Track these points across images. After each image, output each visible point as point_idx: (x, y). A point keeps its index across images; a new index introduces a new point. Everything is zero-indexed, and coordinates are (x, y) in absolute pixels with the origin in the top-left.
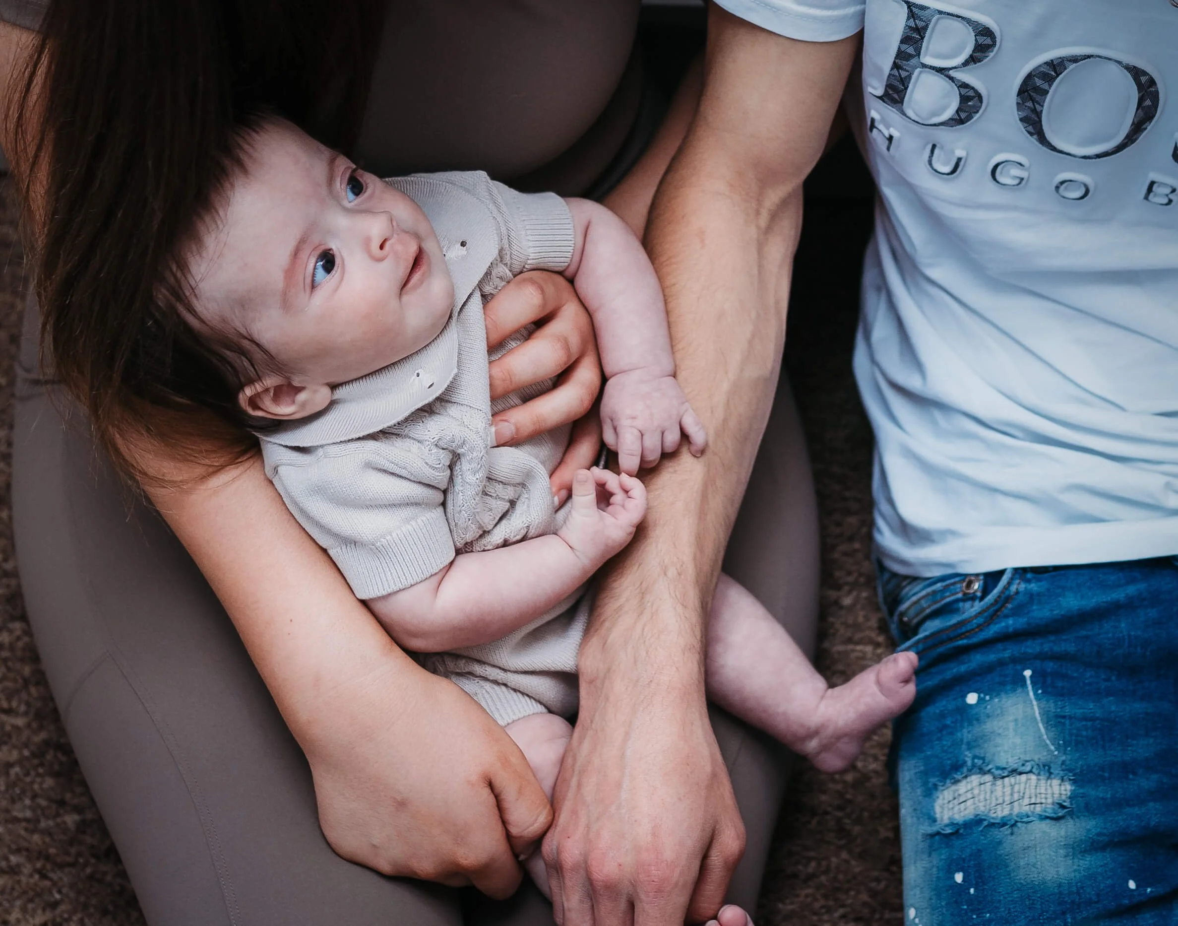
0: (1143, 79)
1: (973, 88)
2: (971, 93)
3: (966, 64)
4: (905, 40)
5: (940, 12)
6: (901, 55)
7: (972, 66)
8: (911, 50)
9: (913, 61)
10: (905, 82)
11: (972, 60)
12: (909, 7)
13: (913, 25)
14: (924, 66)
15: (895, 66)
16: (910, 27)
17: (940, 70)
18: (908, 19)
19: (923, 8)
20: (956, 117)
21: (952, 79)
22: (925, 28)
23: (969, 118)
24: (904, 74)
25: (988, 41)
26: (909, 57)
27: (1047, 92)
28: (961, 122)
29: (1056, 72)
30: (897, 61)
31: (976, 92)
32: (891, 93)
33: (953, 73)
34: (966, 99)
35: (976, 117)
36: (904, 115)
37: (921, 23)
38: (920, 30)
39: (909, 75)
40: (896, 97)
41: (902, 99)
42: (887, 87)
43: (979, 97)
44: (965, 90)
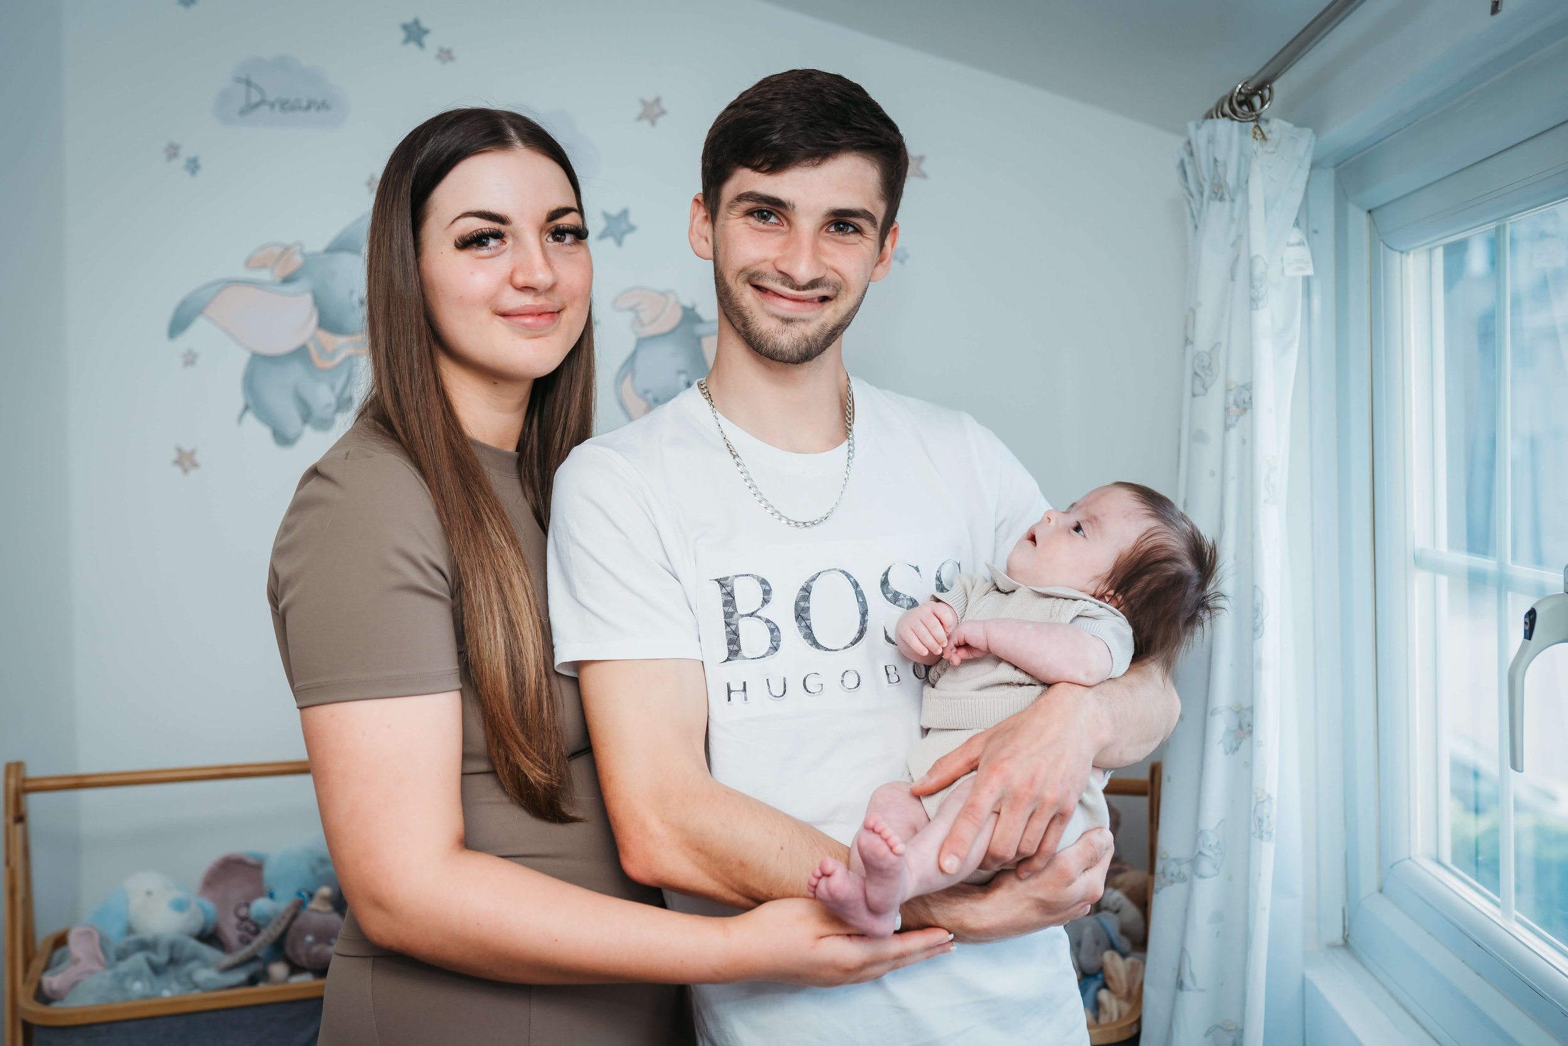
0: (852, 580)
1: (772, 623)
2: (773, 627)
3: (763, 605)
4: (726, 604)
5: (736, 576)
6: (728, 615)
7: (766, 606)
8: (731, 610)
9: (735, 616)
10: (735, 633)
11: (765, 601)
12: (719, 582)
13: (726, 592)
14: (742, 616)
15: (728, 624)
16: (724, 594)
17: (752, 615)
18: (721, 590)
19: (727, 578)
20: (772, 646)
21: (760, 617)
22: (732, 590)
23: (778, 645)
24: (733, 627)
25: (767, 588)
26: (732, 613)
27: (809, 608)
28: (776, 649)
29: (808, 592)
30: (727, 620)
31: (775, 625)
32: (731, 647)
33: (758, 614)
34: (772, 631)
35: (781, 643)
36: (744, 658)
37: (729, 589)
38: (730, 594)
39: (737, 627)
40: (736, 648)
41: (739, 647)
42: (728, 644)
43: (778, 628)
44: (769, 625)
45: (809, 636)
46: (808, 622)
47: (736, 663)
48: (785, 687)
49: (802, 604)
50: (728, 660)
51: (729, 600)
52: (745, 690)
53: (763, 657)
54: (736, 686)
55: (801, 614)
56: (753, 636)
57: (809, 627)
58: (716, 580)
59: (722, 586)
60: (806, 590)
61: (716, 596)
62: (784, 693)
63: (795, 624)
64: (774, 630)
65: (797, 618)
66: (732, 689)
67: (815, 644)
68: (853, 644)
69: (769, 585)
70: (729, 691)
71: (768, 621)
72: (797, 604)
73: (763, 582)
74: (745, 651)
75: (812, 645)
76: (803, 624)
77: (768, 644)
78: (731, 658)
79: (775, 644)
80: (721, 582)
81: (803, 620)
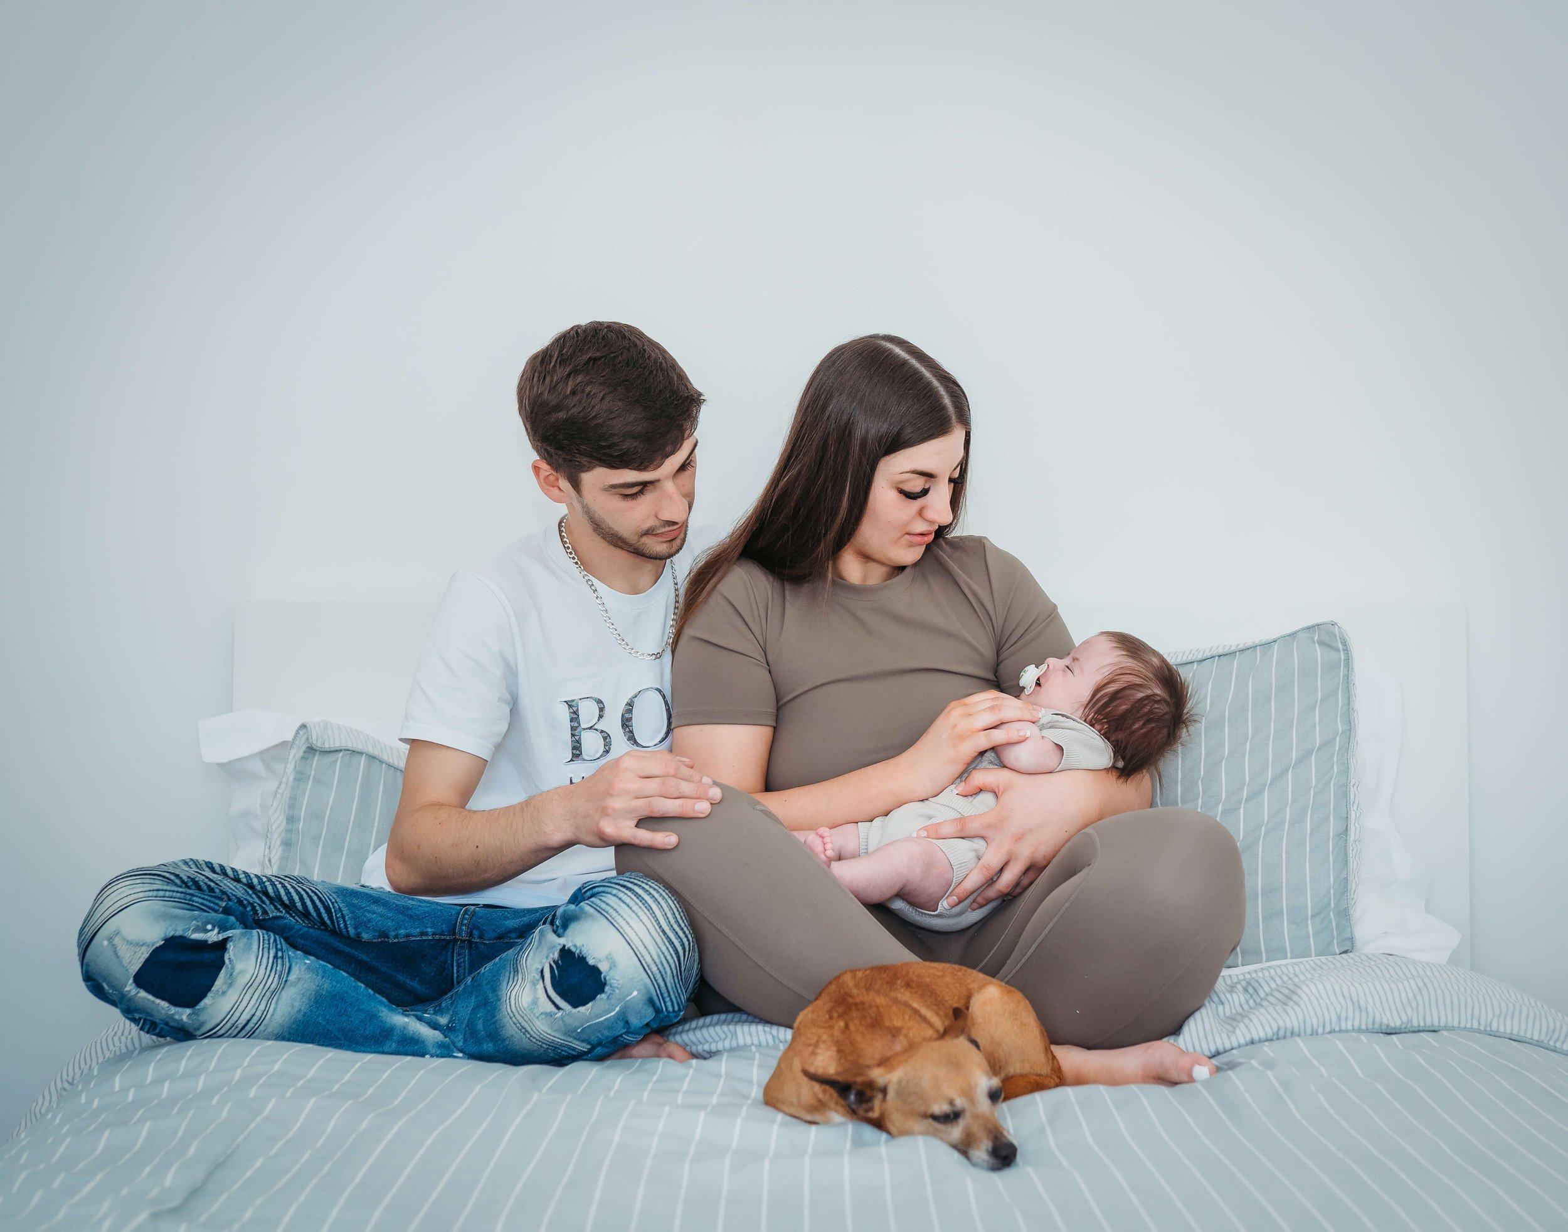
0: (662, 694)
1: (605, 732)
2: (606, 735)
3: (598, 720)
4: (572, 720)
5: (580, 699)
6: (573, 729)
7: (601, 720)
8: (576, 724)
9: (578, 730)
10: (579, 742)
11: (601, 717)
12: (567, 703)
13: (573, 710)
14: (584, 729)
15: (573, 735)
16: (571, 712)
17: (591, 728)
18: (569, 709)
19: (573, 701)
20: (605, 749)
21: (596, 730)
22: (577, 710)
23: (610, 748)
24: (577, 738)
25: (602, 706)
26: (577, 727)
27: (632, 718)
28: (607, 752)
29: (632, 705)
30: (572, 731)
31: (607, 733)
32: (574, 752)
33: (595, 727)
34: (605, 739)
35: (611, 746)
36: (585, 760)
37: (575, 709)
38: (575, 713)
39: (580, 738)
40: (578, 752)
41: (581, 751)
42: (572, 749)
43: (609, 736)
44: (602, 734)
45: (632, 739)
46: (631, 728)
47: (577, 763)
49: (627, 716)
51: (575, 717)
53: (599, 758)
54: (576, 779)
55: (626, 723)
56: (591, 743)
57: (631, 732)
58: (565, 702)
59: (570, 706)
60: (630, 705)
61: (565, 714)
63: (622, 731)
64: (606, 737)
65: (623, 725)
66: (573, 781)
67: (636, 743)
68: (660, 742)
69: (603, 704)
70: (571, 783)
71: (602, 732)
72: (623, 715)
73: (599, 702)
74: (585, 756)
75: (633, 744)
76: (627, 730)
77: (602, 749)
78: (573, 759)
79: (607, 747)
80: (569, 704)
81: (627, 726)
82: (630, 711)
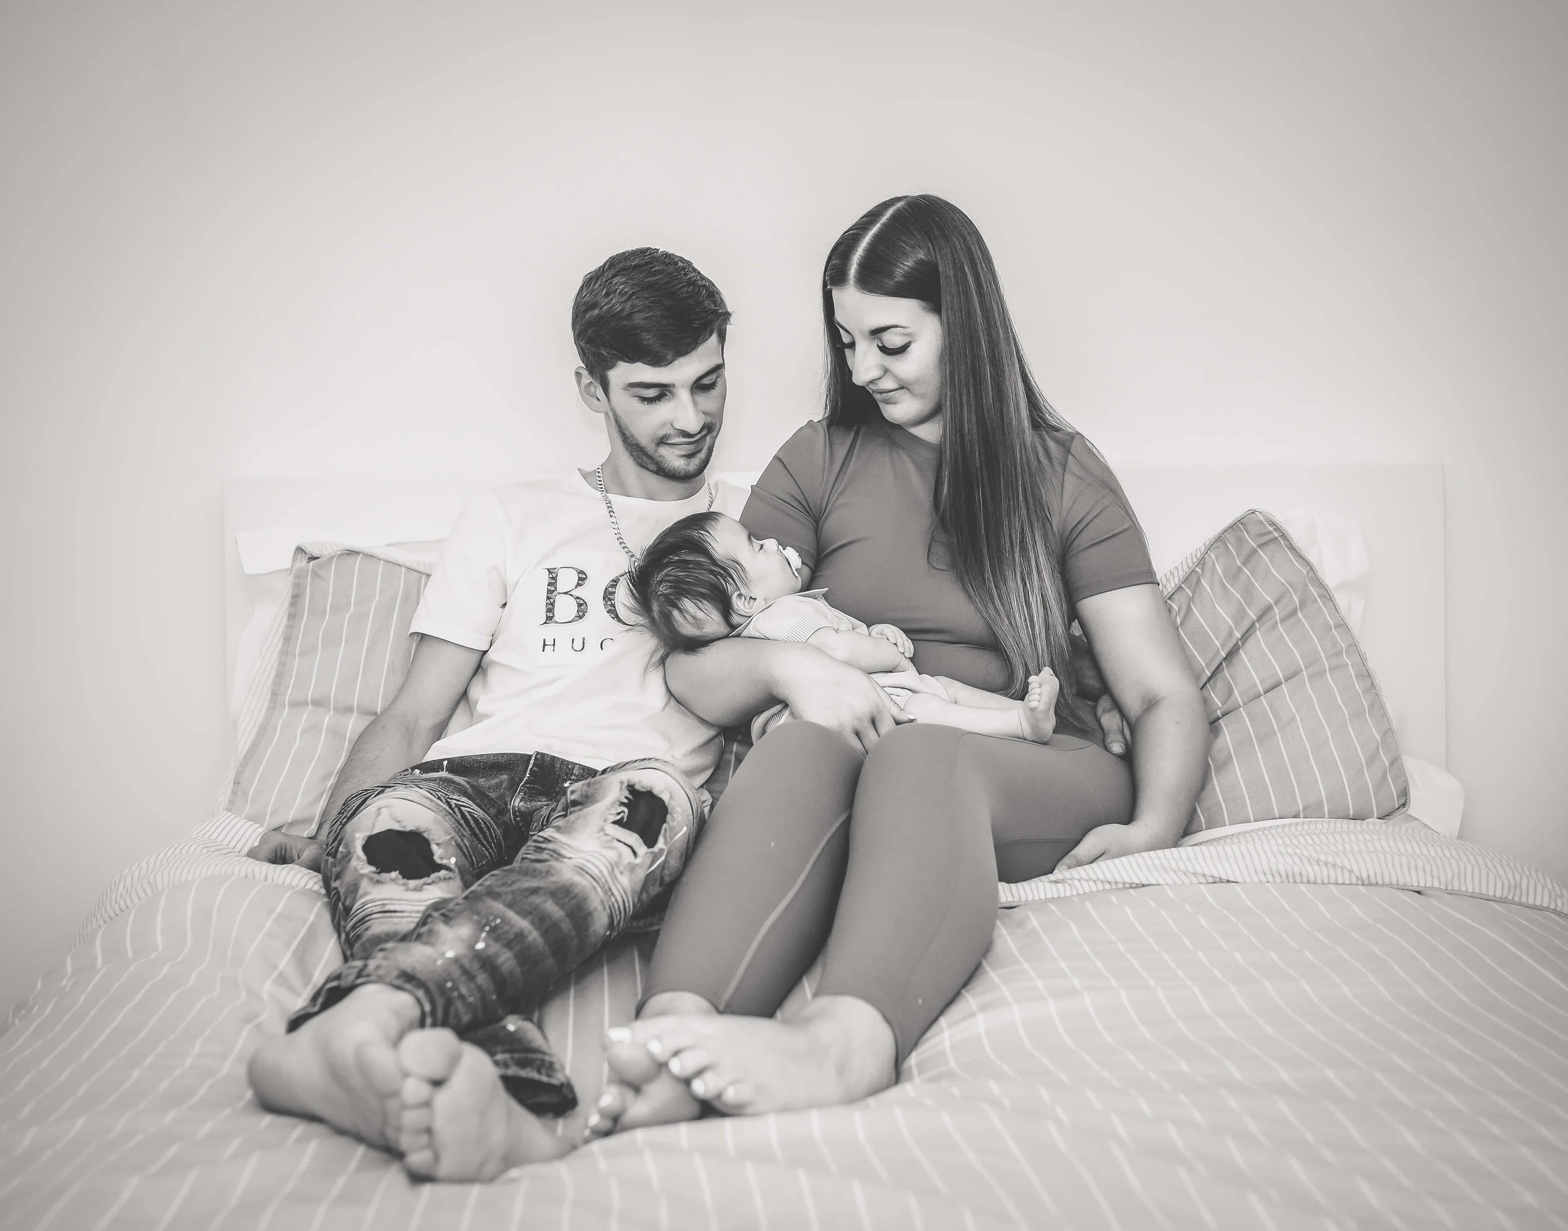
1: (582, 599)
2: (582, 602)
3: (576, 587)
4: (549, 584)
5: (562, 567)
6: (549, 592)
7: (579, 588)
8: (553, 589)
9: (554, 593)
10: (552, 604)
11: (578, 585)
13: (552, 577)
14: (559, 593)
15: (548, 598)
17: (566, 593)
18: (549, 575)
19: (555, 569)
20: (578, 614)
21: (572, 595)
22: (557, 576)
23: (584, 615)
24: (552, 601)
25: (584, 576)
26: (553, 591)
27: (615, 592)
28: (581, 617)
29: (616, 583)
30: (549, 595)
31: (583, 600)
32: (548, 614)
33: (572, 592)
34: (580, 605)
35: (587, 614)
36: (556, 622)
37: (555, 575)
38: (555, 578)
39: (555, 601)
40: (551, 615)
41: (554, 615)
42: (547, 612)
43: (585, 602)
44: (578, 601)
45: (612, 611)
46: (612, 601)
47: (551, 626)
48: (584, 643)
49: (610, 589)
50: (545, 623)
51: (553, 582)
52: (554, 645)
53: (570, 621)
54: (549, 642)
55: (608, 595)
56: (565, 607)
57: (613, 605)
58: (548, 569)
59: (550, 573)
60: (615, 581)
61: (545, 578)
62: (583, 649)
63: (602, 602)
64: (583, 604)
65: (604, 598)
66: (546, 643)
67: (617, 618)
69: (586, 575)
70: (545, 645)
71: (578, 598)
73: (582, 572)
74: (556, 618)
75: (613, 617)
76: (609, 603)
77: (575, 613)
78: (546, 621)
79: (581, 614)
80: (551, 571)
81: (610, 600)
82: (614, 586)
